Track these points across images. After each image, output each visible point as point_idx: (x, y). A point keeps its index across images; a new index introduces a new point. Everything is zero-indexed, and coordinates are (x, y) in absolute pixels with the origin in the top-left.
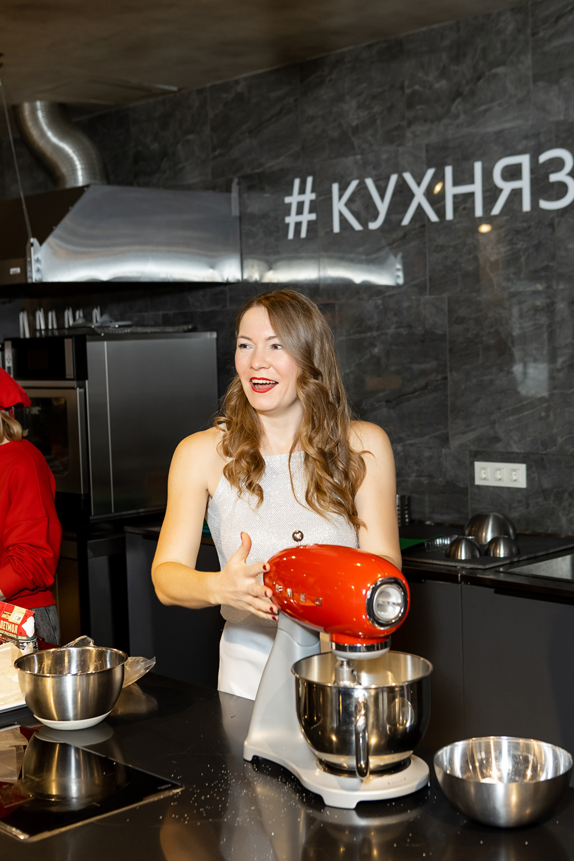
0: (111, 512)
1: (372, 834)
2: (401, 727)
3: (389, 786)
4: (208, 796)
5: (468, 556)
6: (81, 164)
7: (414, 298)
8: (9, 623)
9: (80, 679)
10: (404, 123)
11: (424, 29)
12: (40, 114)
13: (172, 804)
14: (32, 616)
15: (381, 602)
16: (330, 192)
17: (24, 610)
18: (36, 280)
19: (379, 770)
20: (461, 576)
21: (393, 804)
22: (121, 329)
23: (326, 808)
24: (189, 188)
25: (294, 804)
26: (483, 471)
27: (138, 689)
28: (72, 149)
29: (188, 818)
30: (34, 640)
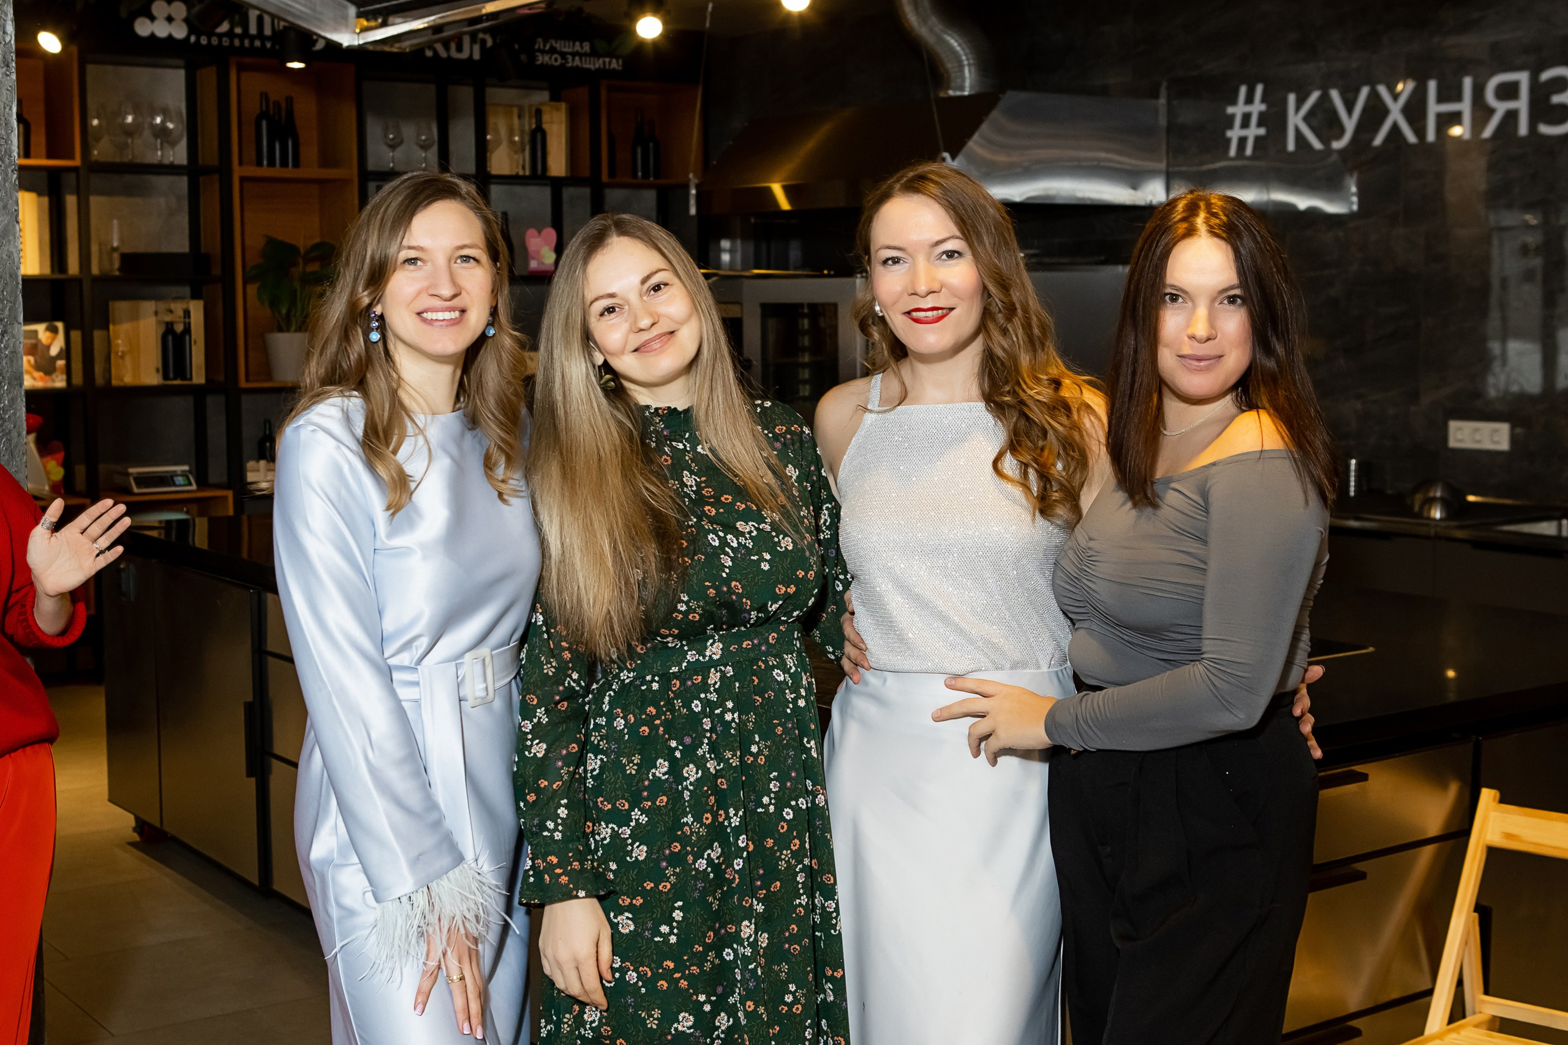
7: (1383, 230)
10: (1380, 27)
16: (1284, 103)
26: (1458, 432)
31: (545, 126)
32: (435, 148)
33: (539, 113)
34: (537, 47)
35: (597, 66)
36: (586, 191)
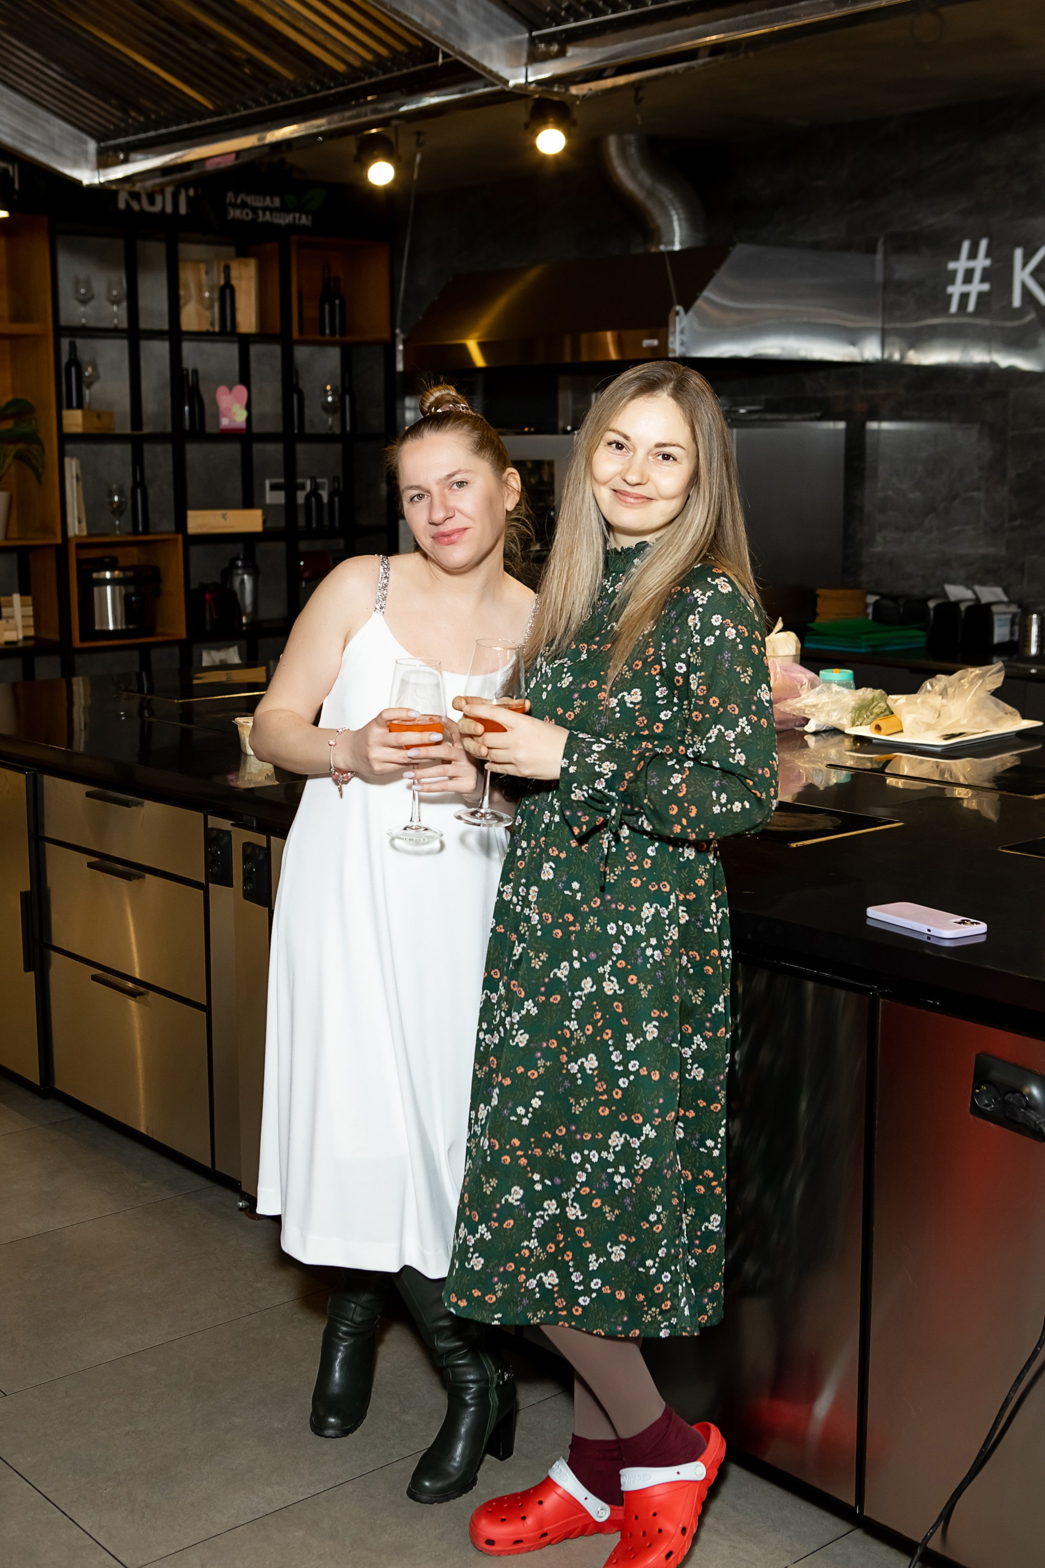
12: (633, 150)
16: (1010, 259)
18: (680, 354)
22: (750, 414)
31: (234, 282)
32: (124, 304)
33: (227, 269)
34: (228, 200)
35: (287, 221)
36: (277, 349)
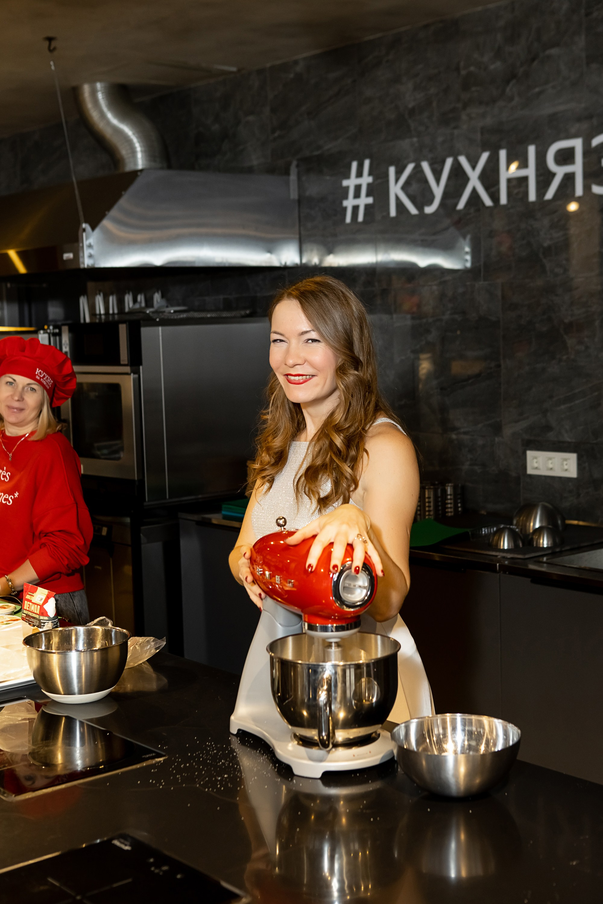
0: (165, 498)
1: (342, 802)
2: (367, 703)
3: (354, 758)
4: (188, 765)
5: (510, 546)
6: (141, 146)
7: (468, 283)
8: (32, 604)
9: (84, 656)
10: (459, 105)
11: (480, 8)
12: (100, 96)
13: (152, 771)
14: (53, 597)
15: (347, 585)
16: (386, 175)
17: (46, 592)
18: (88, 265)
19: (346, 743)
20: (499, 565)
21: (358, 775)
22: (177, 314)
23: (295, 777)
24: (250, 170)
25: (265, 773)
26: (535, 460)
27: (149, 667)
28: (131, 130)
29: (163, 784)
30: (56, 620)
